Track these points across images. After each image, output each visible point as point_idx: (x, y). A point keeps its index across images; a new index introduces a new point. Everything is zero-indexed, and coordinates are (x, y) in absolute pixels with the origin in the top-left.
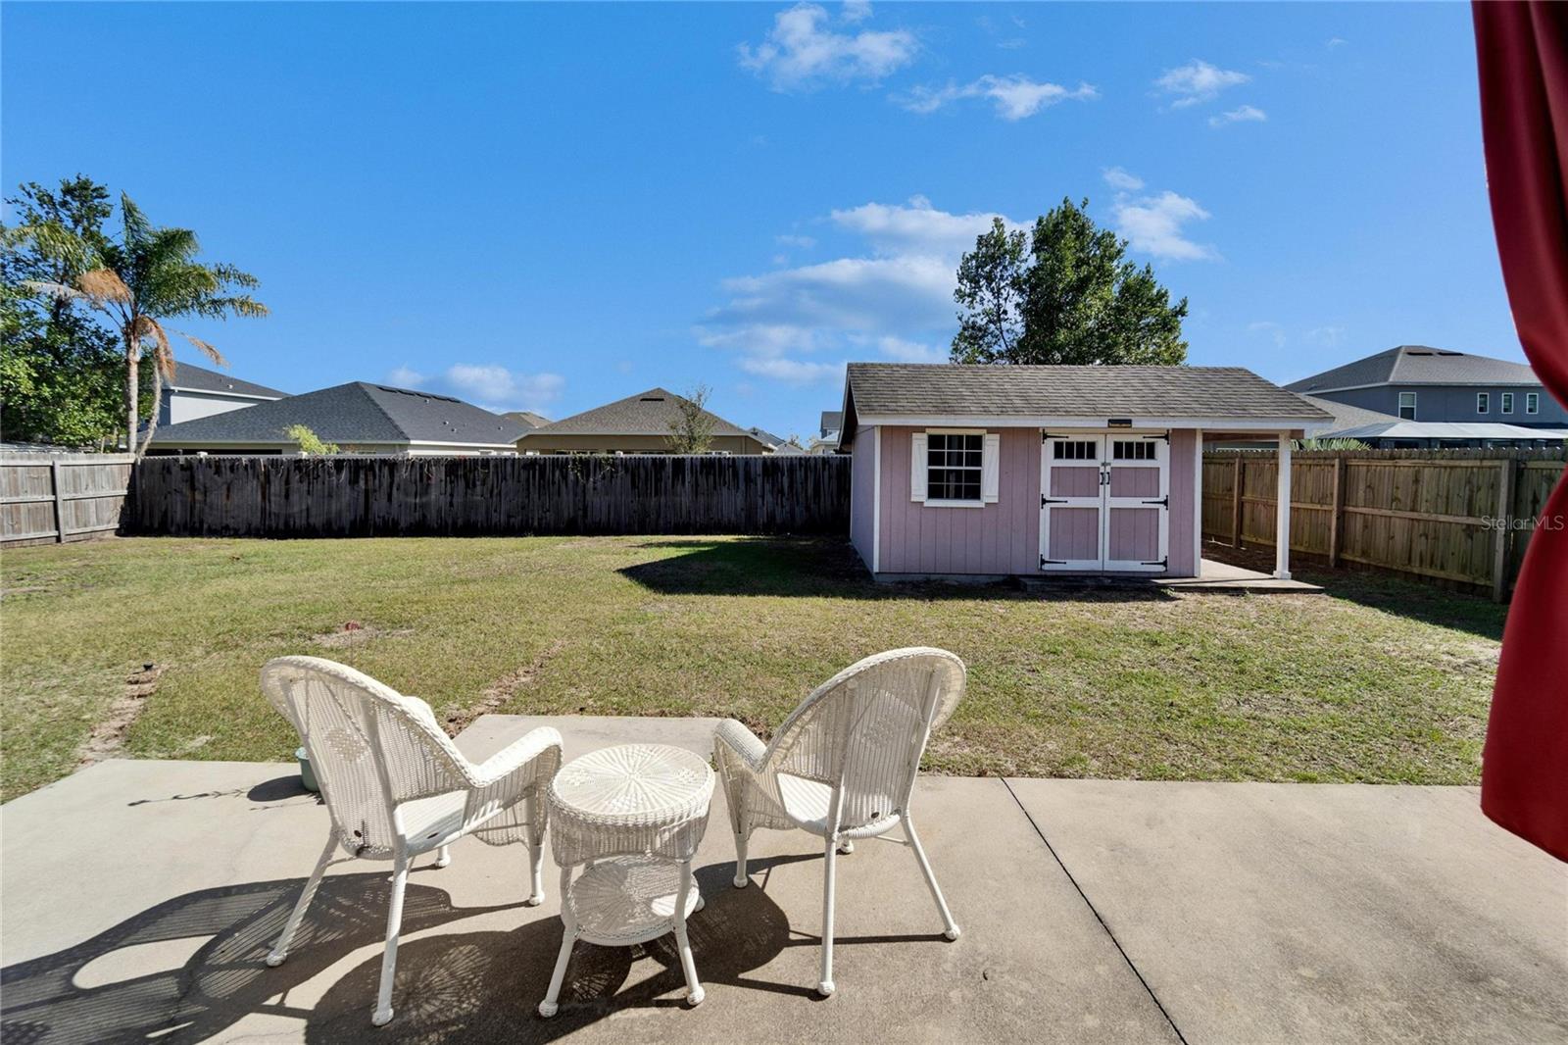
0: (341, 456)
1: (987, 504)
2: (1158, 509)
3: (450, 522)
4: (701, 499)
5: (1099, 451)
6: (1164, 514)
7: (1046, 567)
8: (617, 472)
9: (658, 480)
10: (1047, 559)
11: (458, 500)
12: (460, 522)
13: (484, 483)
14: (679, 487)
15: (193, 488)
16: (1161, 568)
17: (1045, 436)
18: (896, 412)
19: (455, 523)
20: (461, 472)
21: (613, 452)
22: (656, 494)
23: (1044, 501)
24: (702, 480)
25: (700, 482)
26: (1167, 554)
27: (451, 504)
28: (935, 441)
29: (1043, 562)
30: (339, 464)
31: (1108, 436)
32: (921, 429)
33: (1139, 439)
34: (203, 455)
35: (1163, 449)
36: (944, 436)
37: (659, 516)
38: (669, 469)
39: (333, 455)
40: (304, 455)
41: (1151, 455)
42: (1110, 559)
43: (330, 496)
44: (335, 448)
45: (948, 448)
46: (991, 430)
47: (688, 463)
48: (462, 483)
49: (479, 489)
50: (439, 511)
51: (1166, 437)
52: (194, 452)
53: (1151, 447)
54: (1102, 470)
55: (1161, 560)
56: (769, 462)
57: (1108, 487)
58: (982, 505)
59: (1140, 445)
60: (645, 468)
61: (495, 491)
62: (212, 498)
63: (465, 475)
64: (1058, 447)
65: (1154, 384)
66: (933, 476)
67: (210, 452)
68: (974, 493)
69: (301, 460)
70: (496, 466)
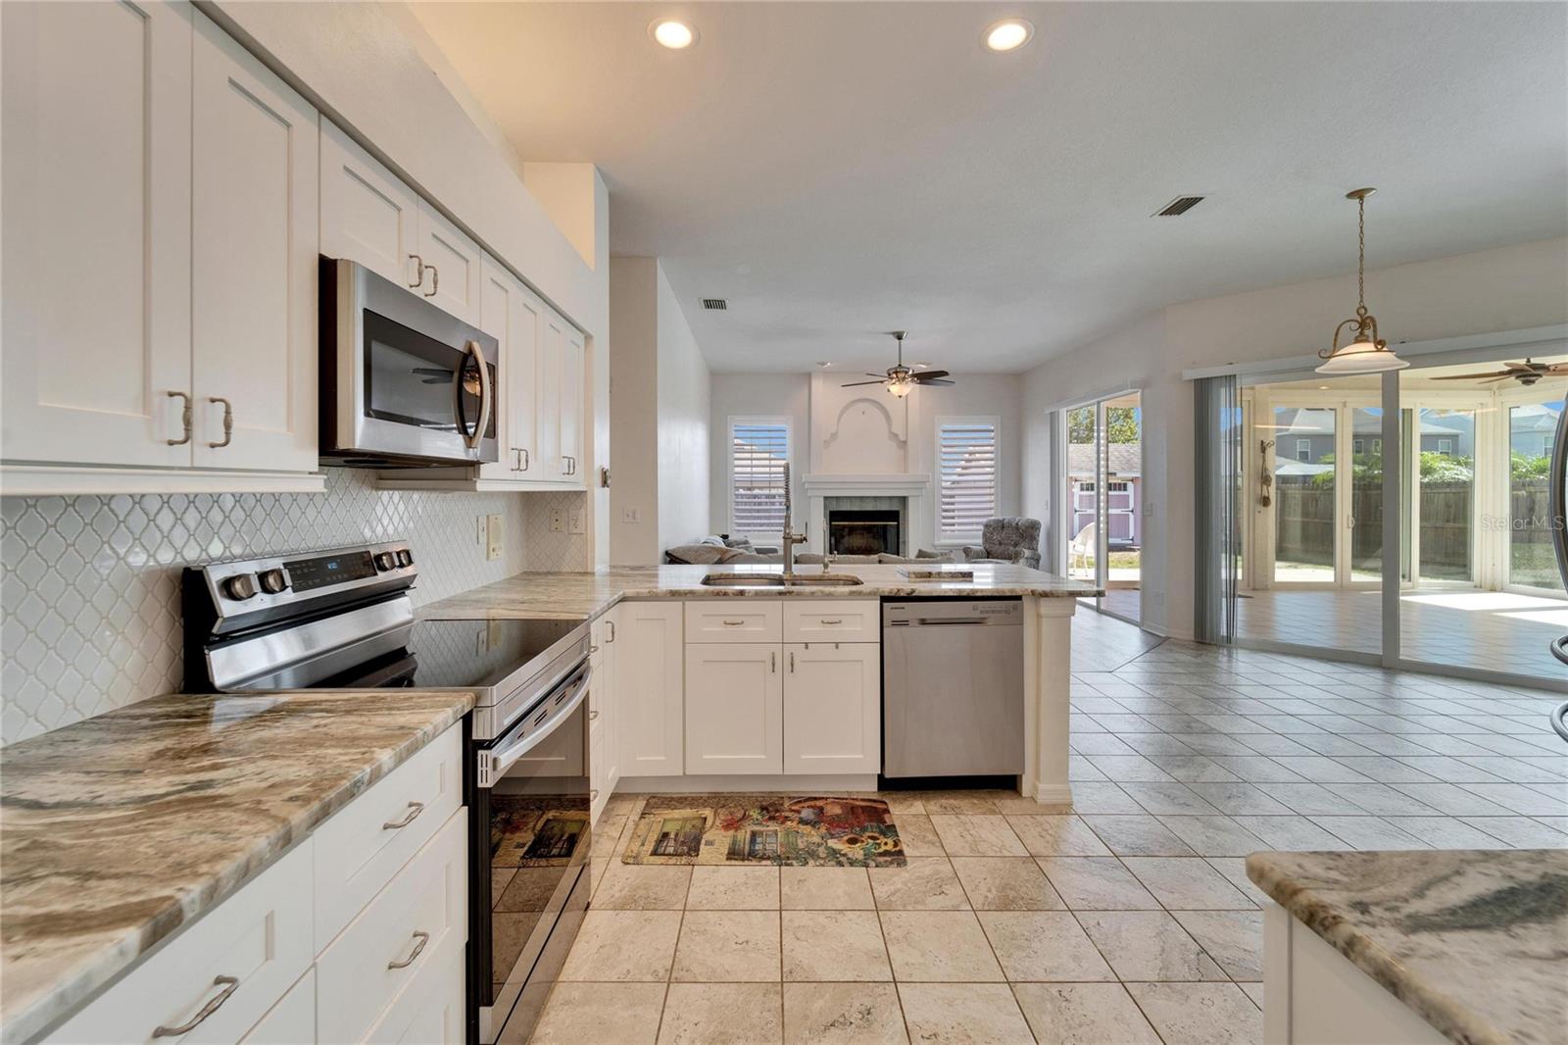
6: (1131, 516)
16: (1131, 542)
23: (1076, 511)
33: (1119, 481)
35: (1130, 485)
41: (1125, 490)
51: (1132, 481)
53: (1125, 485)
59: (1120, 484)
65: (1125, 454)
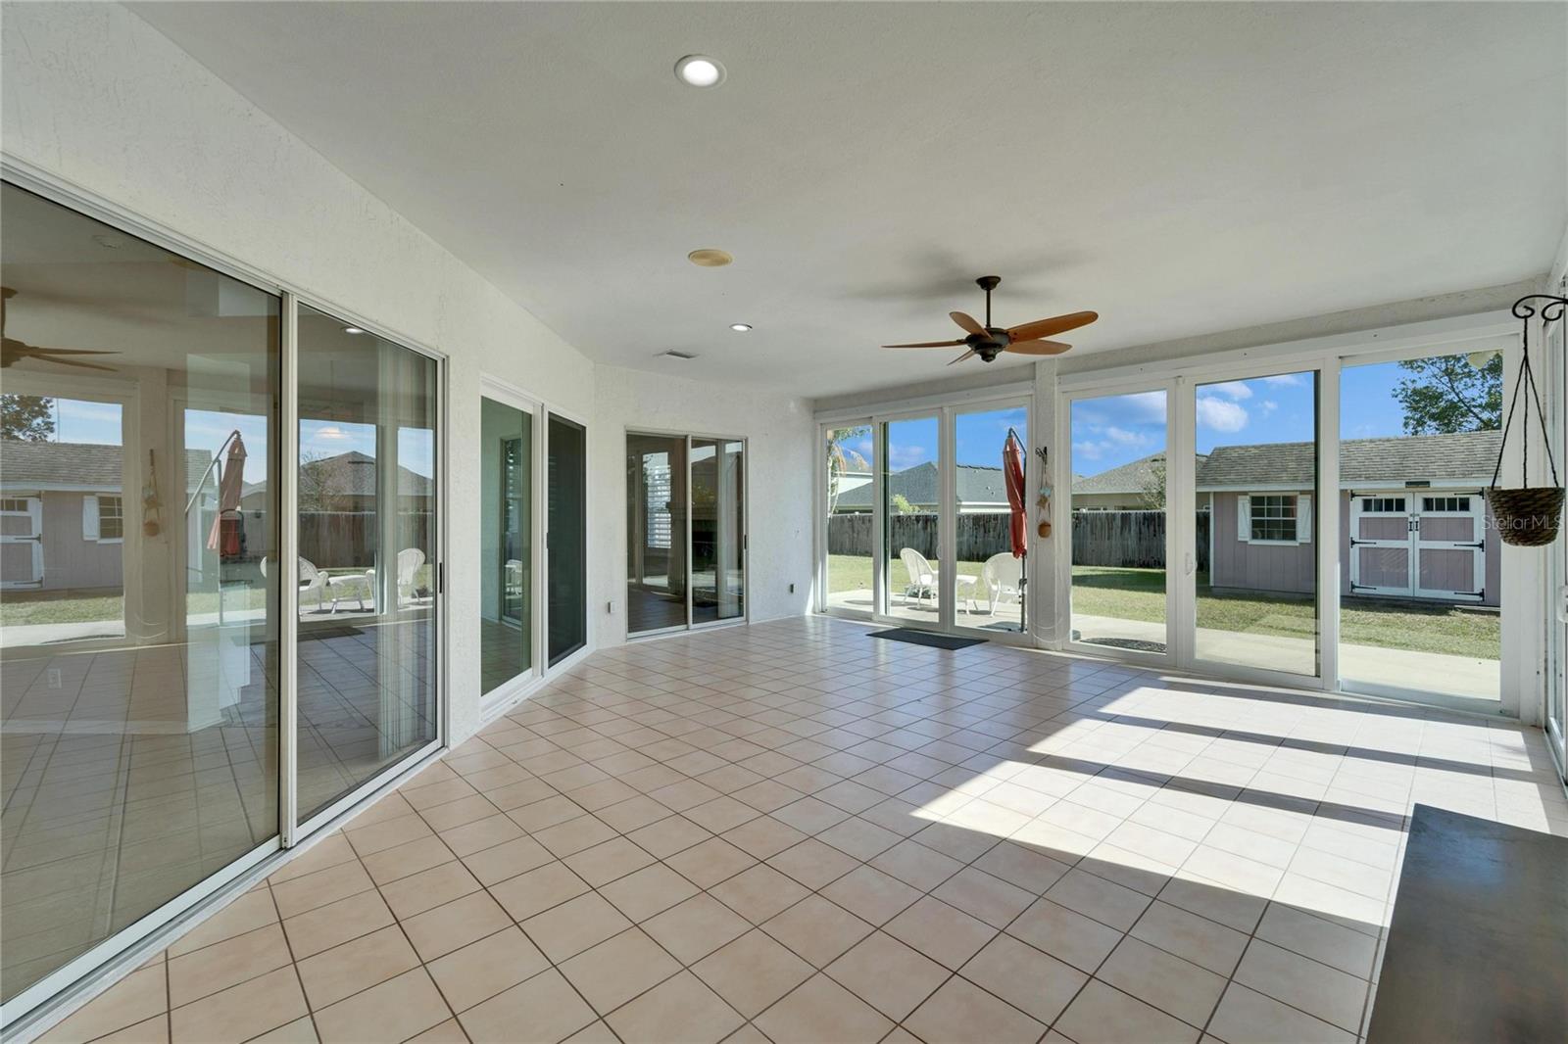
0: (921, 513)
1: (1301, 544)
2: (1472, 551)
3: (975, 553)
4: (1144, 543)
5: (1408, 505)
6: (1480, 555)
7: (1356, 590)
8: (1080, 523)
9: (1110, 529)
10: (1357, 584)
11: (979, 540)
12: (981, 554)
13: (995, 528)
14: (1126, 533)
15: (853, 532)
16: (1477, 598)
17: (1353, 495)
18: (1221, 483)
19: (978, 555)
20: (981, 523)
21: (1078, 510)
22: (1109, 539)
23: (1353, 543)
24: (1144, 529)
25: (1143, 530)
26: (1484, 587)
27: (976, 543)
28: (1256, 501)
29: (1353, 587)
30: (918, 518)
31: (1416, 494)
32: (1245, 493)
33: (1445, 495)
34: (857, 513)
35: (1476, 503)
36: (1264, 497)
37: (1110, 555)
38: (1118, 522)
39: (916, 513)
40: (901, 513)
41: (1465, 508)
42: (1421, 587)
43: (913, 536)
44: (917, 508)
45: (1268, 505)
46: (1302, 492)
47: (1133, 518)
48: (982, 530)
49: (992, 533)
50: (969, 546)
51: (1481, 494)
52: (853, 512)
53: (1464, 502)
54: (1411, 519)
55: (1477, 590)
56: (1201, 516)
57: (1417, 533)
58: (1298, 545)
59: (1450, 500)
60: (1100, 519)
61: (1002, 535)
62: (861, 536)
63: (984, 525)
64: (1367, 505)
66: (1255, 524)
67: (860, 512)
68: (1292, 536)
69: (899, 517)
70: (1002, 519)
